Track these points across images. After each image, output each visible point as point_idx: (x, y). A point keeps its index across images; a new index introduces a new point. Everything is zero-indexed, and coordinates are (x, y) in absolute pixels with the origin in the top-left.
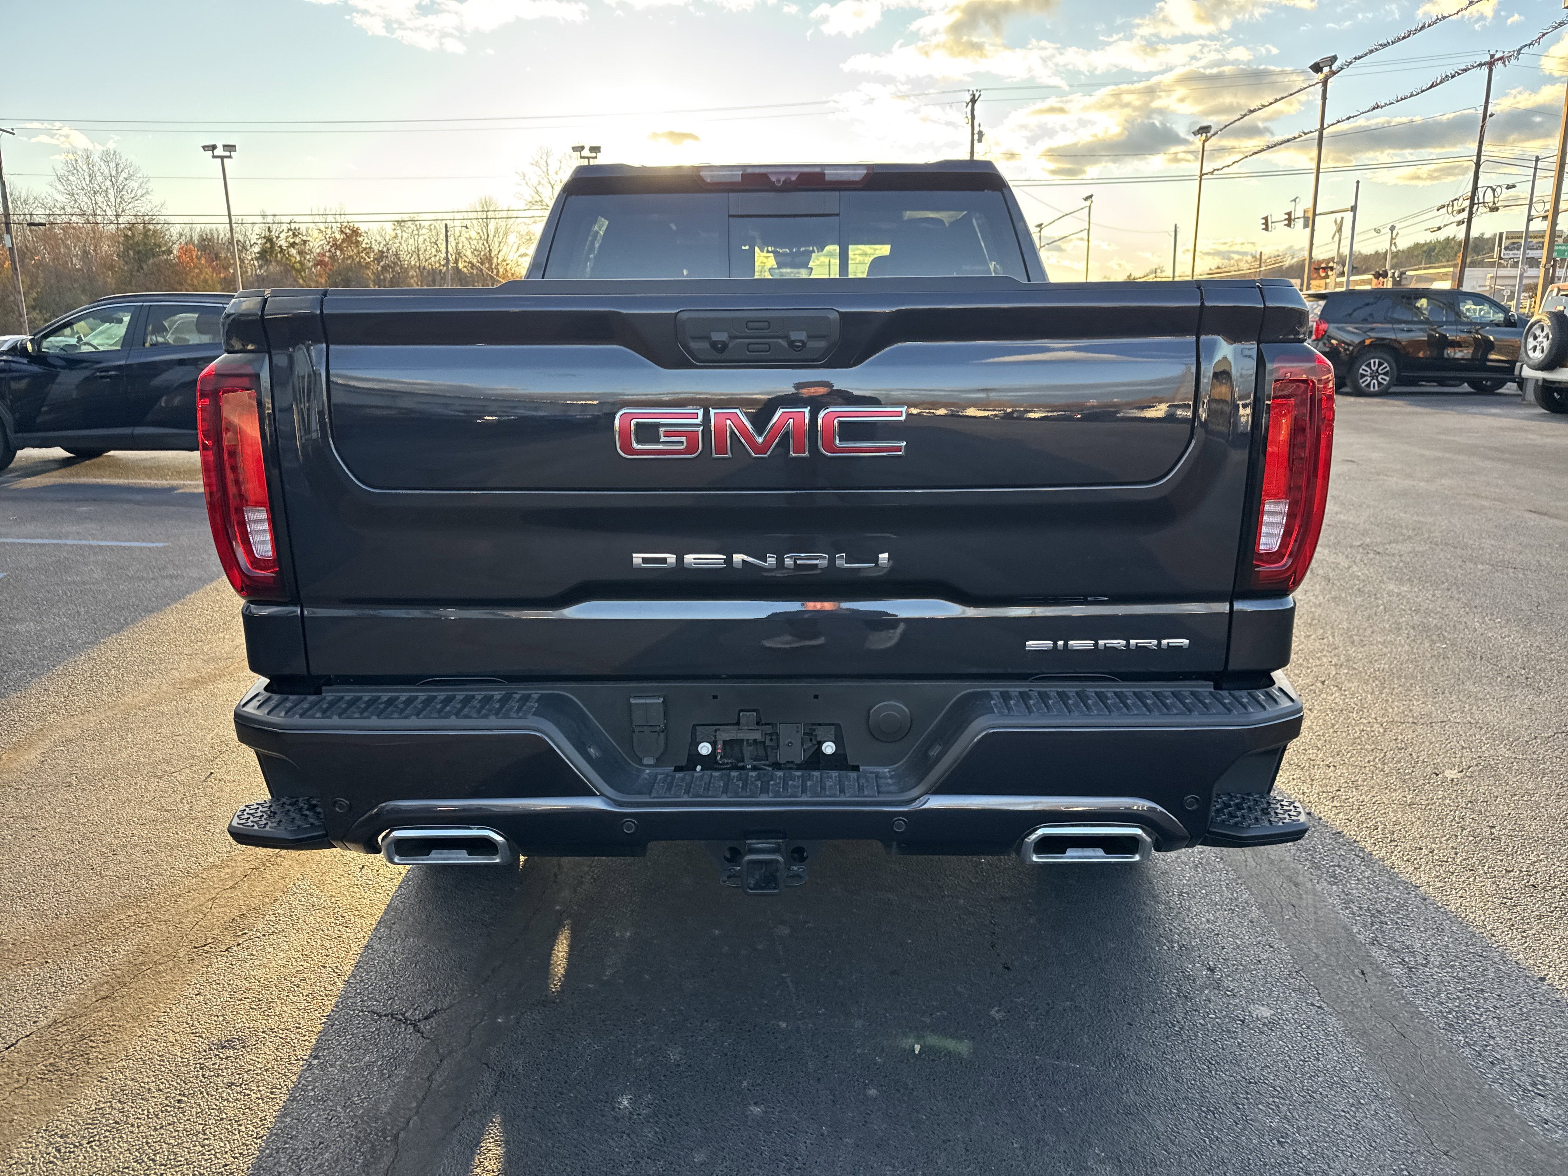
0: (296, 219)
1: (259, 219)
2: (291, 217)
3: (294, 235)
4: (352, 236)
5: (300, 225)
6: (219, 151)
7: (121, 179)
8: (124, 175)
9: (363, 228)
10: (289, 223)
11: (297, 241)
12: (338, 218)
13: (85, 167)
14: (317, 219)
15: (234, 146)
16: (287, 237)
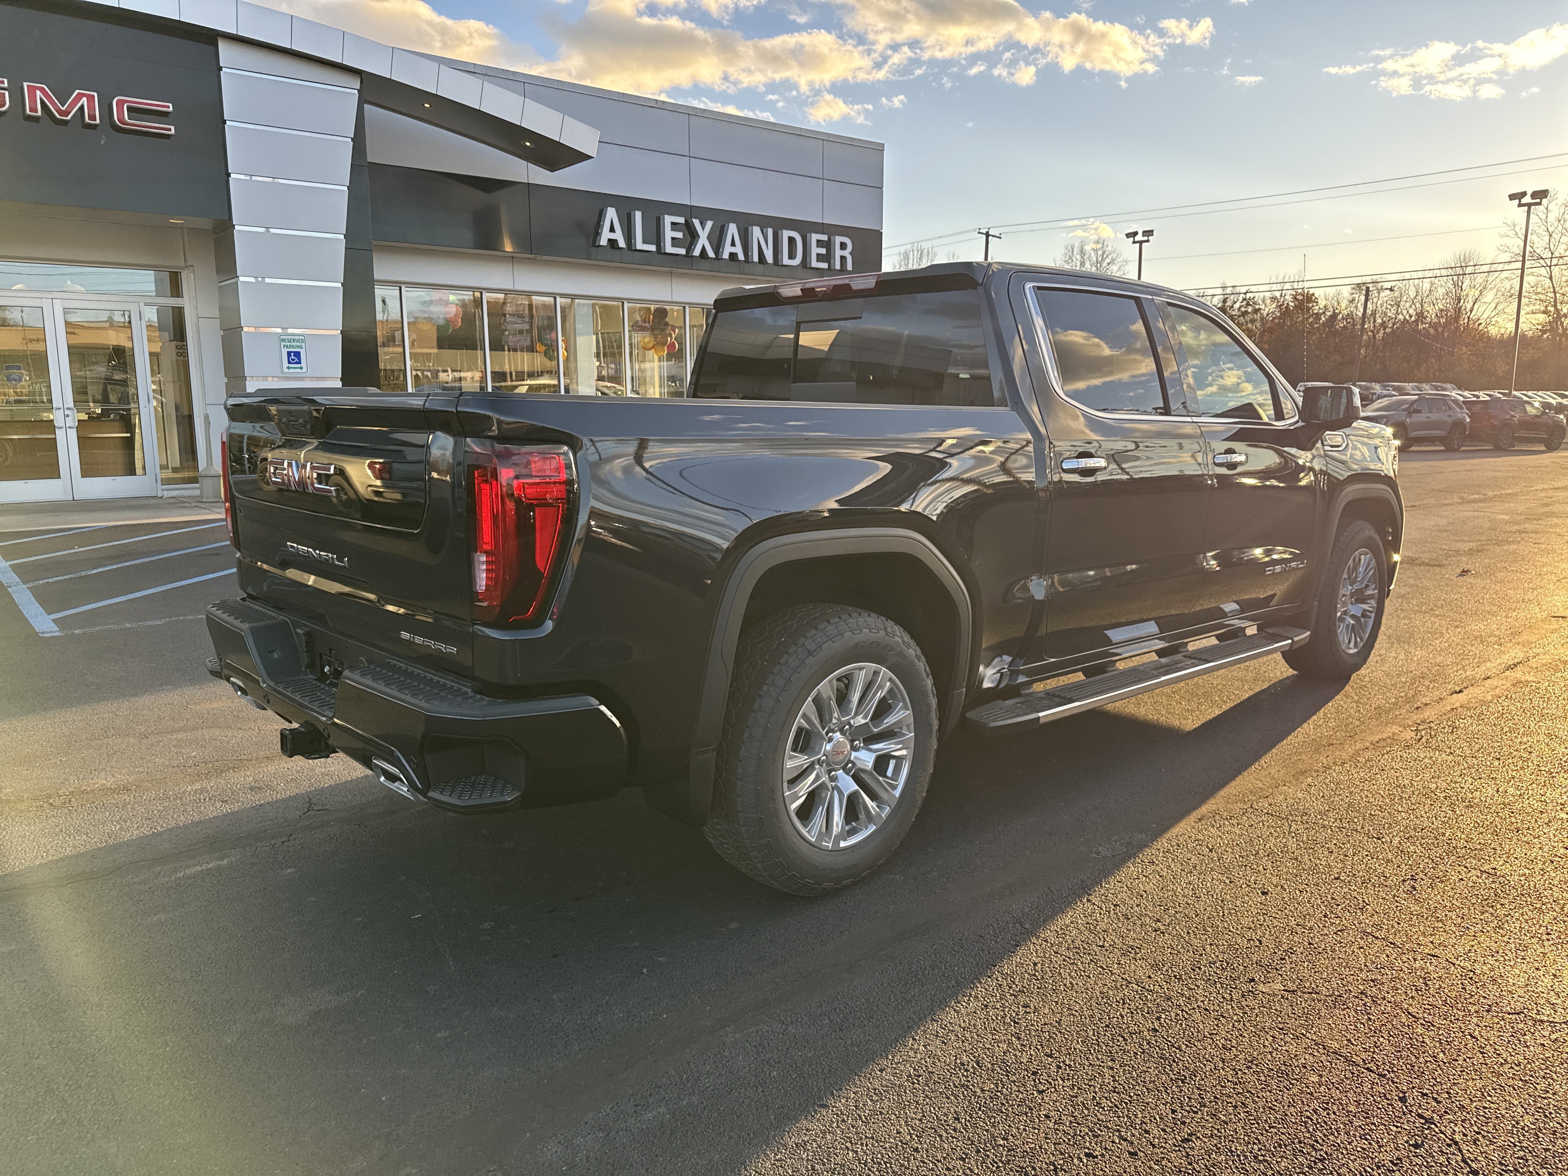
0: (1253, 289)
1: (1220, 291)
2: (1247, 288)
3: (1248, 304)
4: (1305, 301)
5: (1256, 295)
6: (1139, 237)
7: (1105, 264)
8: (1108, 260)
9: (1318, 293)
10: (1245, 294)
11: (1250, 310)
12: (1295, 285)
13: (1078, 257)
14: (1274, 287)
15: (1152, 231)
16: (1241, 307)
